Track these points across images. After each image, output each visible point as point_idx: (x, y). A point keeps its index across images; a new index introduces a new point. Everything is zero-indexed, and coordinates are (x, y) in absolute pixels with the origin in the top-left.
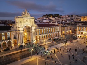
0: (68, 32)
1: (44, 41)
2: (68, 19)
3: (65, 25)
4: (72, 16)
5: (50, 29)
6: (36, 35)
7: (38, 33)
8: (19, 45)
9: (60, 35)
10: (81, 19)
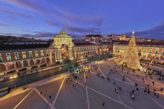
0: (105, 50)
1: (82, 57)
2: (107, 38)
3: (102, 43)
4: (111, 35)
5: (87, 47)
6: (74, 52)
7: (75, 51)
8: (56, 61)
9: (97, 53)
10: (119, 39)
